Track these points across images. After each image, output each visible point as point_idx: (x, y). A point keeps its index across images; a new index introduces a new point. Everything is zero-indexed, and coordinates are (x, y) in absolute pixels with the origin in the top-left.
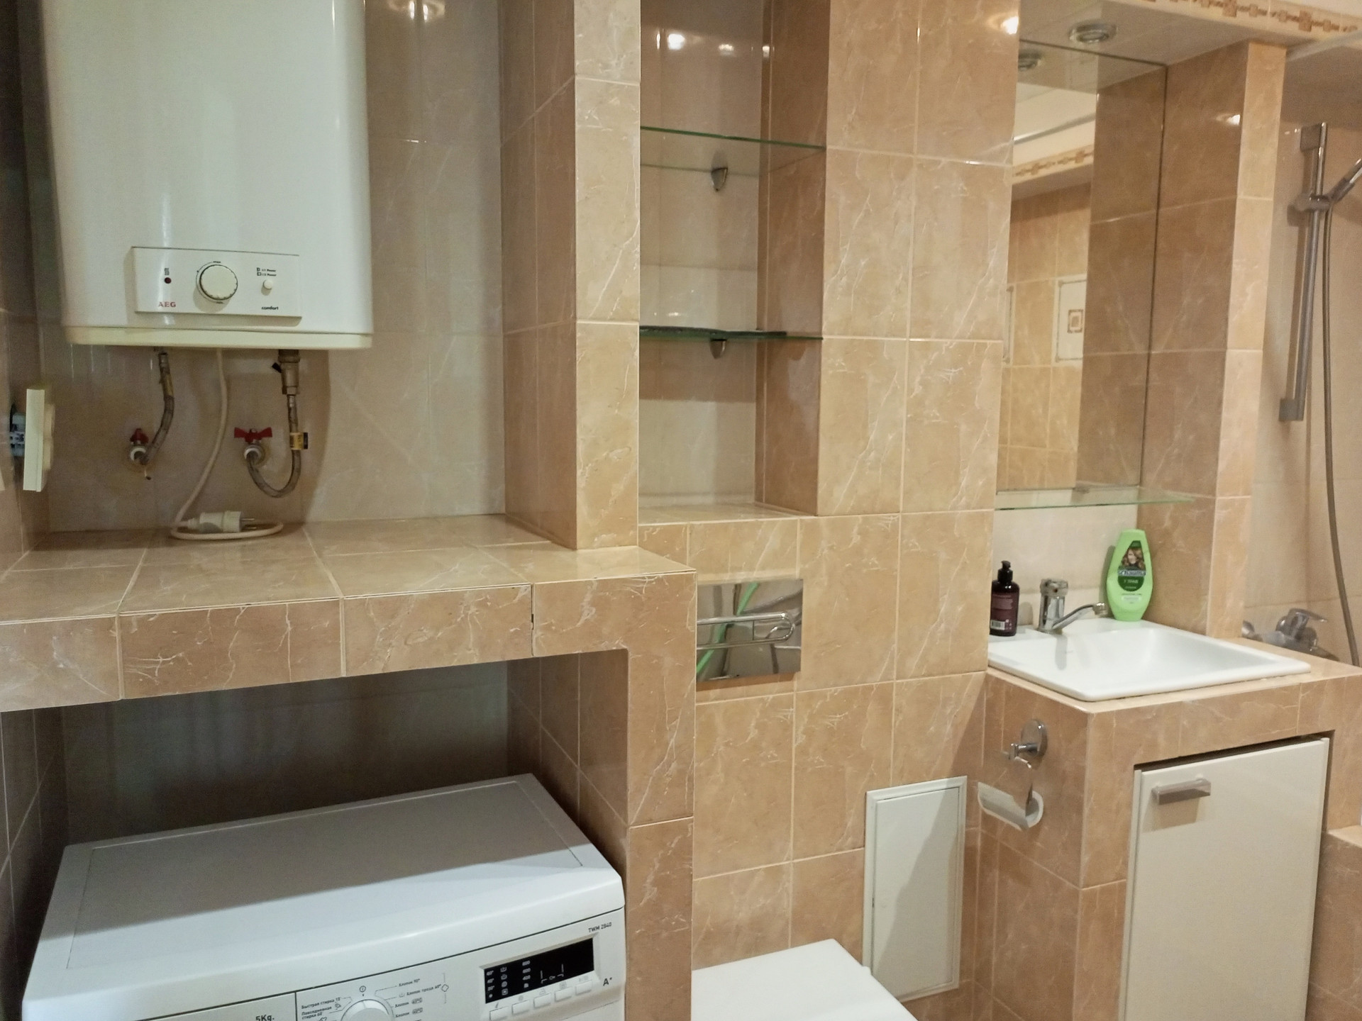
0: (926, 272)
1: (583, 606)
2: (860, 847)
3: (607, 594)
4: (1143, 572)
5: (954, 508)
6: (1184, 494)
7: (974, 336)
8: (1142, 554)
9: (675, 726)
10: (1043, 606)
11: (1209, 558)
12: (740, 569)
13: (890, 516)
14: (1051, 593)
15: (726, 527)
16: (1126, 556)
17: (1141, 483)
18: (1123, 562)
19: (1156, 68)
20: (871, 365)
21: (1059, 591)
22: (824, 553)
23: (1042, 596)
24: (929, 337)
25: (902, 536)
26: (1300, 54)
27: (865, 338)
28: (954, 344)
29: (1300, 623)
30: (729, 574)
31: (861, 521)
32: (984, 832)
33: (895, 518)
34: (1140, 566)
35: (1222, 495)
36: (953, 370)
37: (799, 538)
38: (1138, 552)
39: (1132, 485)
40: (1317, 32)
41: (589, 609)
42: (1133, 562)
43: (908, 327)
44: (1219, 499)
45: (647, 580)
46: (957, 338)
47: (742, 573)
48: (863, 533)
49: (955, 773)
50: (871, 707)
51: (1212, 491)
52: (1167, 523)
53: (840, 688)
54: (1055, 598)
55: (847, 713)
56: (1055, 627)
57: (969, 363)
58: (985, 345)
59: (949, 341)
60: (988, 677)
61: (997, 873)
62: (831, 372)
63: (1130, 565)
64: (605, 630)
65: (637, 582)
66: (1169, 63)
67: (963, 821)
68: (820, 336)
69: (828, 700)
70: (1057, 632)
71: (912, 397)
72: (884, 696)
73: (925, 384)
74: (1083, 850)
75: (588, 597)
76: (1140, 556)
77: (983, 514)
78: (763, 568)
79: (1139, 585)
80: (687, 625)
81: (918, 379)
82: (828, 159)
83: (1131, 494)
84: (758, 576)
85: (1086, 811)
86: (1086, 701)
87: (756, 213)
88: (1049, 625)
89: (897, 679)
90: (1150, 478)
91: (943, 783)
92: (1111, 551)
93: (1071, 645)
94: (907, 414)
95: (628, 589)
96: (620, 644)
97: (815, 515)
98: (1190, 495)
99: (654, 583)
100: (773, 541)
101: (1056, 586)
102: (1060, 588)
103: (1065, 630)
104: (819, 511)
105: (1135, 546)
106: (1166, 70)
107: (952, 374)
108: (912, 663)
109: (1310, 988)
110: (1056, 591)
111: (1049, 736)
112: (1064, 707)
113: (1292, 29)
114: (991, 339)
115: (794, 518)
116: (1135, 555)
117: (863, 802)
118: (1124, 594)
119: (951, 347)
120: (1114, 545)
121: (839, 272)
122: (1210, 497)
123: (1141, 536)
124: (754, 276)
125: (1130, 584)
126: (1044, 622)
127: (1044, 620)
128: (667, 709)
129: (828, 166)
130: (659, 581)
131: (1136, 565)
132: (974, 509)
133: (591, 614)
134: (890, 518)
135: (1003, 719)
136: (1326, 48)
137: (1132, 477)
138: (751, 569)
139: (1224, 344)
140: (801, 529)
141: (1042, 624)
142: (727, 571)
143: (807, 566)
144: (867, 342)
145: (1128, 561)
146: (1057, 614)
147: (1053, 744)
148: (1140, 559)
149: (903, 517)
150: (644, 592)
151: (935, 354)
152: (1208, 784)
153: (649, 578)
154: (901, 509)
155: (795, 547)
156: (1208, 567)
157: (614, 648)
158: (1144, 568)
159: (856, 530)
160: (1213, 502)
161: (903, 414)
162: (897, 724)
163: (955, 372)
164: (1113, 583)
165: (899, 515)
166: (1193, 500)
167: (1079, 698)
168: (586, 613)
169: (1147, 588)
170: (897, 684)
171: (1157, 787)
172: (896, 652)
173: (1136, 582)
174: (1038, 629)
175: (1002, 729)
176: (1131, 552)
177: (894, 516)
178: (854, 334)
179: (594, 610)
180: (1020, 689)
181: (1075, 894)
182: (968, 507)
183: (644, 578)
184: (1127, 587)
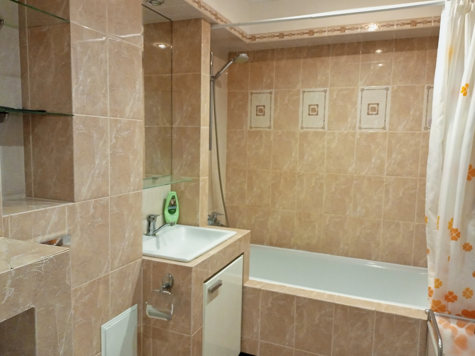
0: (114, 88)
1: (5, 289)
2: (99, 353)
3: (21, 276)
4: (176, 207)
5: (129, 192)
6: (188, 178)
7: (133, 118)
8: (175, 200)
9: (63, 342)
10: (148, 225)
11: (199, 199)
12: (39, 235)
13: (105, 198)
14: (151, 220)
15: (30, 214)
16: (170, 202)
17: (172, 174)
18: (169, 204)
19: (168, 20)
20: (95, 129)
21: (155, 219)
22: (78, 220)
23: (148, 221)
24: (117, 117)
25: (111, 206)
26: (215, 27)
27: (92, 116)
28: (126, 121)
29: (215, 217)
30: (33, 239)
31: (94, 202)
32: (144, 324)
33: (107, 199)
34: (175, 205)
35: (201, 177)
36: (126, 132)
37: (67, 214)
38: (174, 200)
39: (169, 175)
40: (219, 21)
41: (9, 290)
42: (173, 204)
43: (109, 112)
44: (201, 178)
45: (44, 261)
46: (127, 118)
47: (40, 237)
48: (95, 208)
49: (133, 304)
50: (101, 287)
51: (199, 176)
52: (183, 188)
53: (88, 283)
54: (153, 222)
55: (91, 294)
56: (154, 233)
57: (132, 129)
58: (137, 121)
59: (124, 119)
60: (143, 260)
61: (151, 339)
62: (77, 132)
63: (172, 205)
64: (21, 300)
65: (39, 264)
66: (173, 20)
67: (136, 323)
68: (71, 114)
69: (83, 290)
70: (154, 235)
71: (112, 144)
72: (106, 281)
73: (116, 138)
74: (192, 320)
75: (9, 282)
76: (175, 201)
77: (139, 193)
78: (50, 233)
79: (175, 212)
80: (67, 282)
81: (114, 136)
82: (71, 27)
83: (168, 179)
84: (48, 238)
85: (192, 305)
86: (188, 262)
87: (18, 48)
88: (151, 233)
89: (111, 271)
90: (175, 172)
91: (129, 310)
92: (165, 201)
93: (160, 239)
94: (110, 151)
95: (34, 270)
96: (30, 305)
97: (73, 202)
98: (190, 178)
99: (48, 262)
100: (54, 218)
101: (153, 217)
102: (155, 218)
103: (157, 234)
104: (75, 200)
105: (173, 198)
106: (171, 23)
107: (126, 134)
108: (116, 262)
109: (242, 338)
110: (154, 219)
111: (174, 278)
112: (181, 266)
113: (213, 17)
114: (138, 119)
115: (64, 205)
116: (173, 201)
117: (99, 331)
118: (170, 216)
119: (125, 122)
120: (165, 198)
121: (79, 83)
122: (198, 178)
123: (174, 193)
124: (19, 80)
125: (172, 212)
126: (149, 231)
127: (149, 230)
128: (59, 333)
129: (71, 31)
130: (51, 260)
131: (174, 205)
132: (136, 191)
133: (11, 293)
134: (106, 198)
135: (151, 276)
136: (221, 27)
137: (168, 172)
138: (44, 234)
139: (200, 125)
140: (67, 210)
141: (148, 232)
142: (31, 238)
143: (71, 228)
144: (93, 118)
145: (171, 203)
146: (154, 228)
147: (176, 282)
148: (175, 202)
149: (111, 198)
150: (43, 270)
151: (119, 125)
152: (221, 281)
153: (46, 260)
154: (110, 195)
155: (65, 219)
156: (199, 203)
157: (27, 309)
158: (176, 206)
159: (92, 206)
160: (199, 180)
161: (109, 152)
162: (112, 291)
163: (127, 133)
164: (166, 212)
165: (109, 197)
166: (192, 179)
167: (185, 261)
168: (8, 292)
169: (177, 213)
170: (111, 273)
171: (209, 287)
172: (110, 259)
173: (174, 211)
174: (146, 235)
175: (152, 280)
176: (172, 200)
177: (107, 198)
178: (87, 114)
179: (13, 289)
180: (160, 263)
181: (189, 338)
182: (134, 190)
183: (42, 261)
184: (171, 213)
